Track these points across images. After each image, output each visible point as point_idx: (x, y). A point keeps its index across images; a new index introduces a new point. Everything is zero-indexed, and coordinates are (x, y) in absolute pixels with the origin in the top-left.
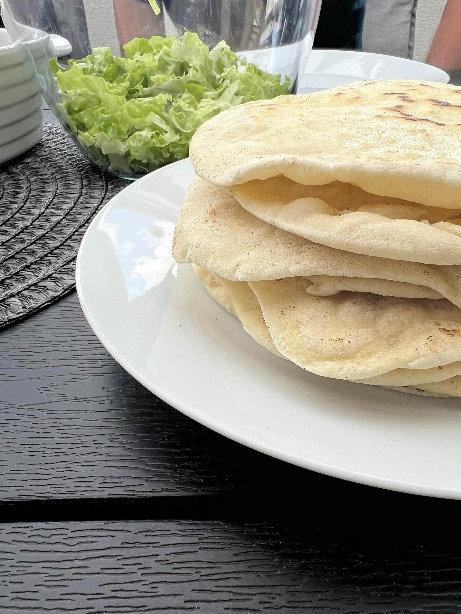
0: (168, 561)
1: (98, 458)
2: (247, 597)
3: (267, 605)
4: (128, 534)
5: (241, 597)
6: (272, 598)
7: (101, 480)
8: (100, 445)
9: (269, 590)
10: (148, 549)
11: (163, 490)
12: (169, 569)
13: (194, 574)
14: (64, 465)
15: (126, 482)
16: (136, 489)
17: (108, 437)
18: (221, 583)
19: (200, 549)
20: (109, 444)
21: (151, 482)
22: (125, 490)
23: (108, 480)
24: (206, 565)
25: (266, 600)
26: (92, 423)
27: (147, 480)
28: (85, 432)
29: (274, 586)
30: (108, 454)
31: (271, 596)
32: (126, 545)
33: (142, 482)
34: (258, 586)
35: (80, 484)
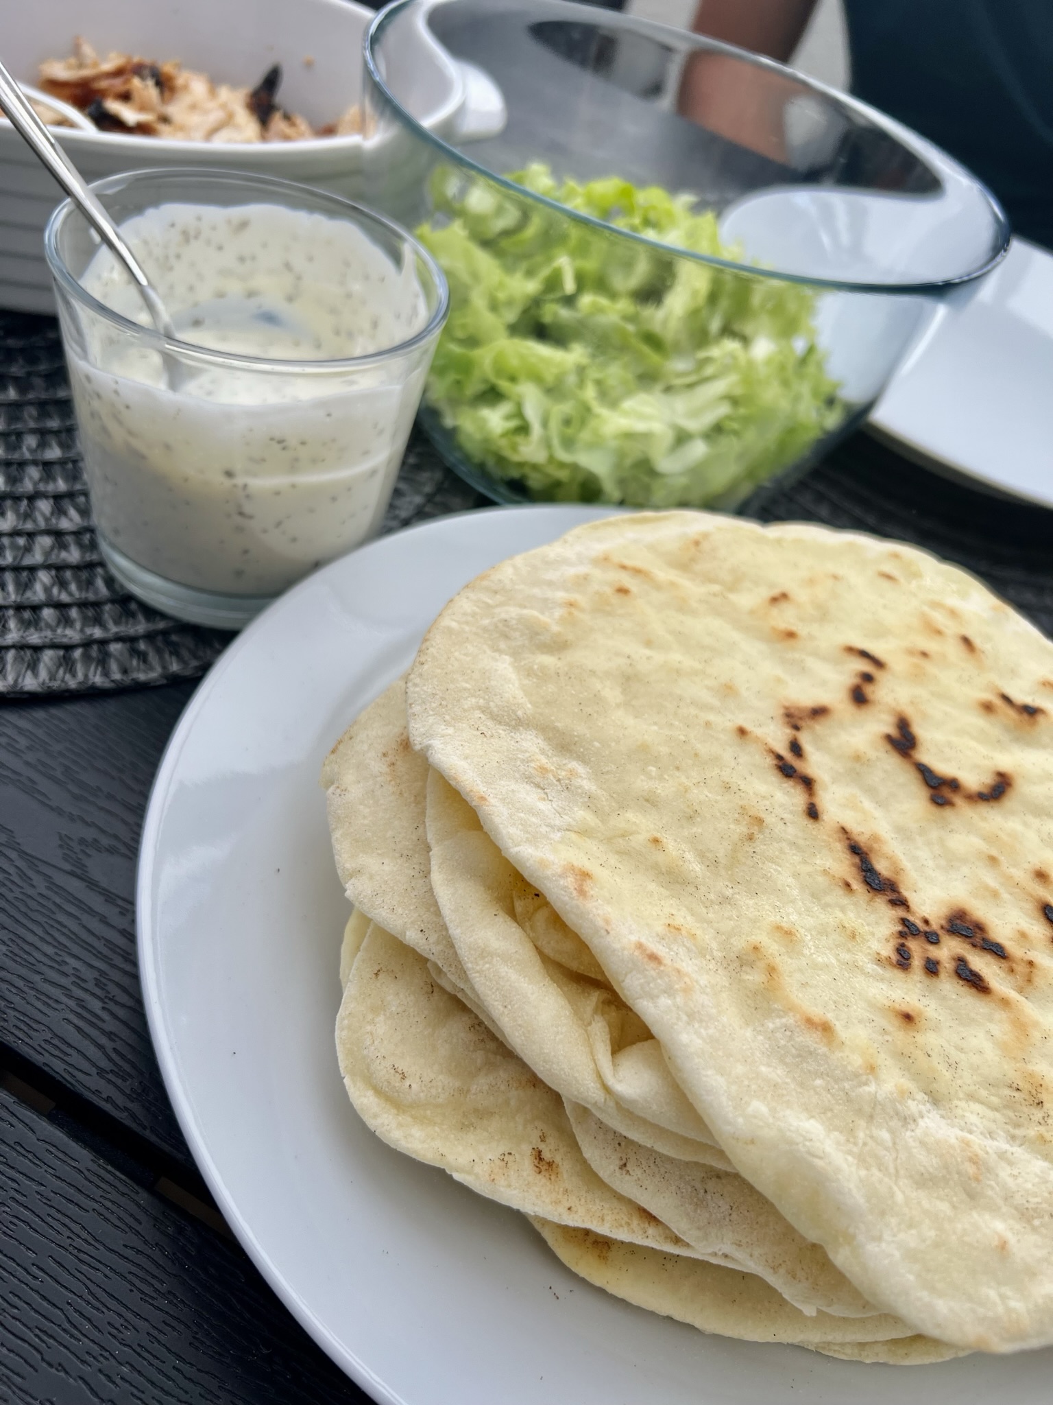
0: (50, 1200)
1: (64, 999)
2: (100, 1306)
3: (114, 1331)
4: (30, 1134)
5: (94, 1302)
6: (126, 1327)
7: (49, 1036)
8: (80, 980)
9: (129, 1316)
10: (39, 1170)
11: (108, 1099)
12: (43, 1210)
13: (65, 1238)
14: (20, 983)
15: (75, 1058)
16: (80, 1076)
17: (96, 974)
18: (84, 1268)
19: (94, 1210)
20: (91, 986)
21: (103, 1077)
22: (65, 1069)
23: (55, 1041)
24: (84, 1235)
25: (117, 1325)
26: (90, 939)
27: (101, 1072)
28: (76, 949)
29: (139, 1315)
30: (80, 1001)
31: (126, 1324)
32: (18, 1148)
33: (94, 1071)
34: (121, 1302)
35: (22, 1026)
